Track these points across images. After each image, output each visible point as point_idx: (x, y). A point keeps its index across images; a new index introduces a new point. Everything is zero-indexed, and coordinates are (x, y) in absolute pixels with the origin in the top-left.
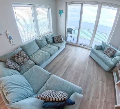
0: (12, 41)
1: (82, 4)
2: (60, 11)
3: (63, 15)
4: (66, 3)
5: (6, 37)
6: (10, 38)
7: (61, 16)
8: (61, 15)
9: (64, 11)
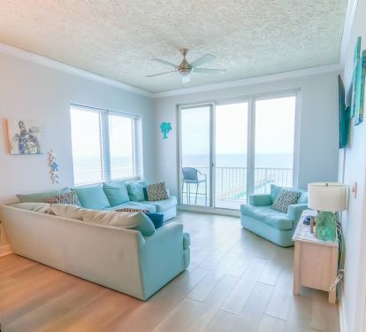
0: (55, 173)
1: (211, 106)
2: (164, 124)
3: (172, 134)
4: (178, 106)
5: (48, 162)
6: (54, 166)
7: (165, 137)
8: (167, 135)
9: (173, 126)
